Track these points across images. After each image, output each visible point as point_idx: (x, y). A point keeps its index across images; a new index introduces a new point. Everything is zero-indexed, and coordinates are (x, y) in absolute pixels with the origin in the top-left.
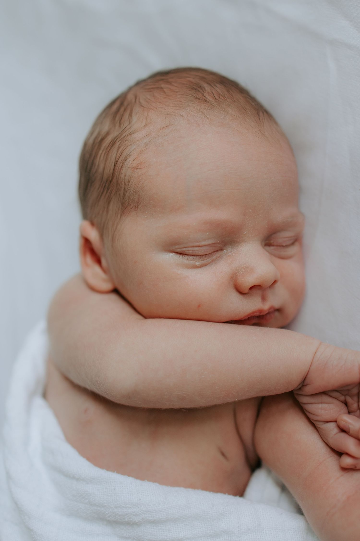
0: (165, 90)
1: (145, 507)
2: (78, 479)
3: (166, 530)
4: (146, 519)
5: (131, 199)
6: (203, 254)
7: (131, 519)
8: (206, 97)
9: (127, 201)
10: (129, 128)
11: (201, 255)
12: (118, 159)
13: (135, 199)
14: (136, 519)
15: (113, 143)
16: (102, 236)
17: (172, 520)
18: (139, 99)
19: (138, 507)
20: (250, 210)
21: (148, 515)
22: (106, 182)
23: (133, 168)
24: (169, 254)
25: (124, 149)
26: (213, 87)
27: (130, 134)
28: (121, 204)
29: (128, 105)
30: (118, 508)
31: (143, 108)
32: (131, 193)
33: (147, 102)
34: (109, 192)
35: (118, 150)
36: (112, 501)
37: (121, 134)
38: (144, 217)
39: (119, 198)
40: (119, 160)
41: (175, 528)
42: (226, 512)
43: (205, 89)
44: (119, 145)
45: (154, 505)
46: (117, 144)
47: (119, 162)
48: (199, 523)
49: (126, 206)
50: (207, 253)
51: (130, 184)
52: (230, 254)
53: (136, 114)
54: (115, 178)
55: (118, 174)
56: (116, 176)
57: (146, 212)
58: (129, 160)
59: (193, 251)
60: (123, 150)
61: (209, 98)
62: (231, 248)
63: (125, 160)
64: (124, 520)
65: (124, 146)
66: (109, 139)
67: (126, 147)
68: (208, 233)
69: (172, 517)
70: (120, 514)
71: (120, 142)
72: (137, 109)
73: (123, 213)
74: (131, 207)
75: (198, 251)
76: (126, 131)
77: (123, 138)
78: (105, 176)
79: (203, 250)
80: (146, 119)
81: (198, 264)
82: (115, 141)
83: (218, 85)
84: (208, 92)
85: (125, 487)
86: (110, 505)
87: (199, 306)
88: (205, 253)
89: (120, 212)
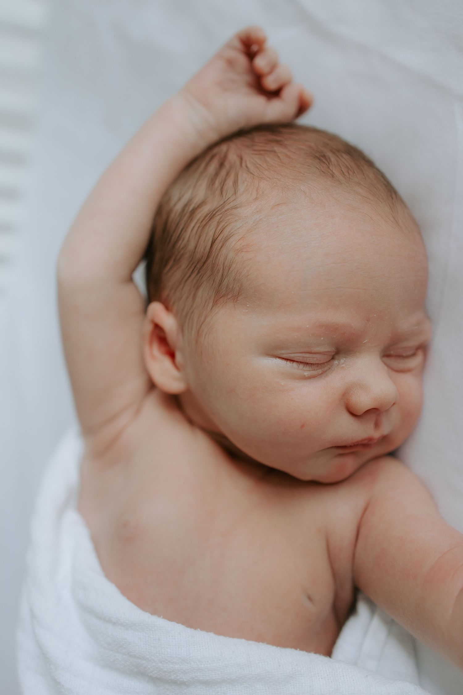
0: (279, 155)
1: (196, 664)
2: (115, 623)
3: (221, 692)
4: (196, 678)
5: (230, 287)
6: (314, 362)
7: (178, 678)
8: (332, 171)
9: (224, 289)
10: (234, 200)
11: (312, 364)
12: (217, 237)
13: (235, 288)
14: (184, 678)
15: (211, 216)
16: (182, 327)
17: (228, 681)
18: (246, 162)
19: (188, 663)
20: (375, 315)
21: (198, 673)
22: (198, 262)
23: (238, 250)
24: (271, 359)
25: (226, 225)
26: (339, 158)
27: (235, 208)
28: (214, 291)
29: (231, 167)
30: (163, 662)
31: (252, 175)
32: (231, 281)
33: (257, 167)
34: (200, 274)
35: (218, 226)
36: (156, 653)
37: (223, 205)
38: (244, 311)
39: (213, 284)
40: (218, 239)
41: (232, 690)
42: (295, 673)
43: (330, 160)
44: (220, 219)
45: (207, 662)
46: (217, 219)
47: (217, 241)
48: (262, 685)
49: (221, 295)
50: (320, 363)
51: (231, 269)
52: (344, 365)
53: (244, 182)
54: (210, 260)
55: (215, 256)
56: (212, 257)
57: (248, 305)
58: (231, 240)
59: (303, 357)
60: (224, 226)
61: (336, 172)
62: (345, 357)
63: (227, 239)
64: (170, 678)
65: (225, 221)
66: (206, 209)
67: (230, 223)
68: (322, 338)
69: (228, 678)
70: (165, 670)
71: (221, 216)
72: (243, 176)
73: (215, 303)
74: (229, 297)
75: (310, 358)
76: (229, 203)
77: (226, 211)
78: (198, 256)
79: (315, 358)
80: (257, 191)
81: (306, 374)
82: (214, 214)
83: (344, 156)
84: (334, 164)
85: (172, 636)
86: (153, 658)
87: (303, 426)
88: (317, 362)
89: (212, 301)
